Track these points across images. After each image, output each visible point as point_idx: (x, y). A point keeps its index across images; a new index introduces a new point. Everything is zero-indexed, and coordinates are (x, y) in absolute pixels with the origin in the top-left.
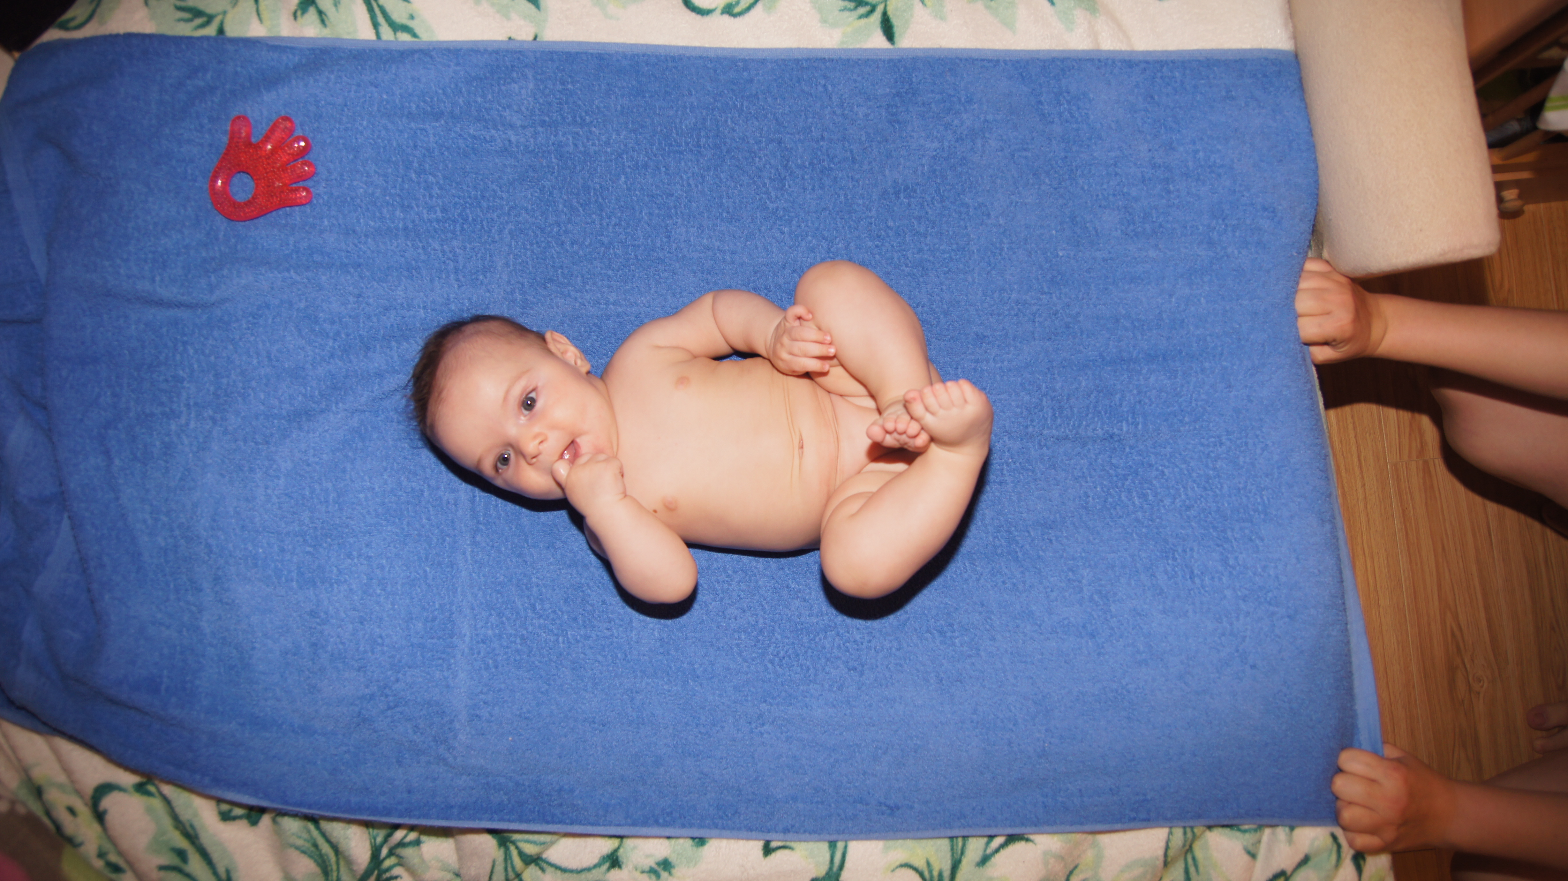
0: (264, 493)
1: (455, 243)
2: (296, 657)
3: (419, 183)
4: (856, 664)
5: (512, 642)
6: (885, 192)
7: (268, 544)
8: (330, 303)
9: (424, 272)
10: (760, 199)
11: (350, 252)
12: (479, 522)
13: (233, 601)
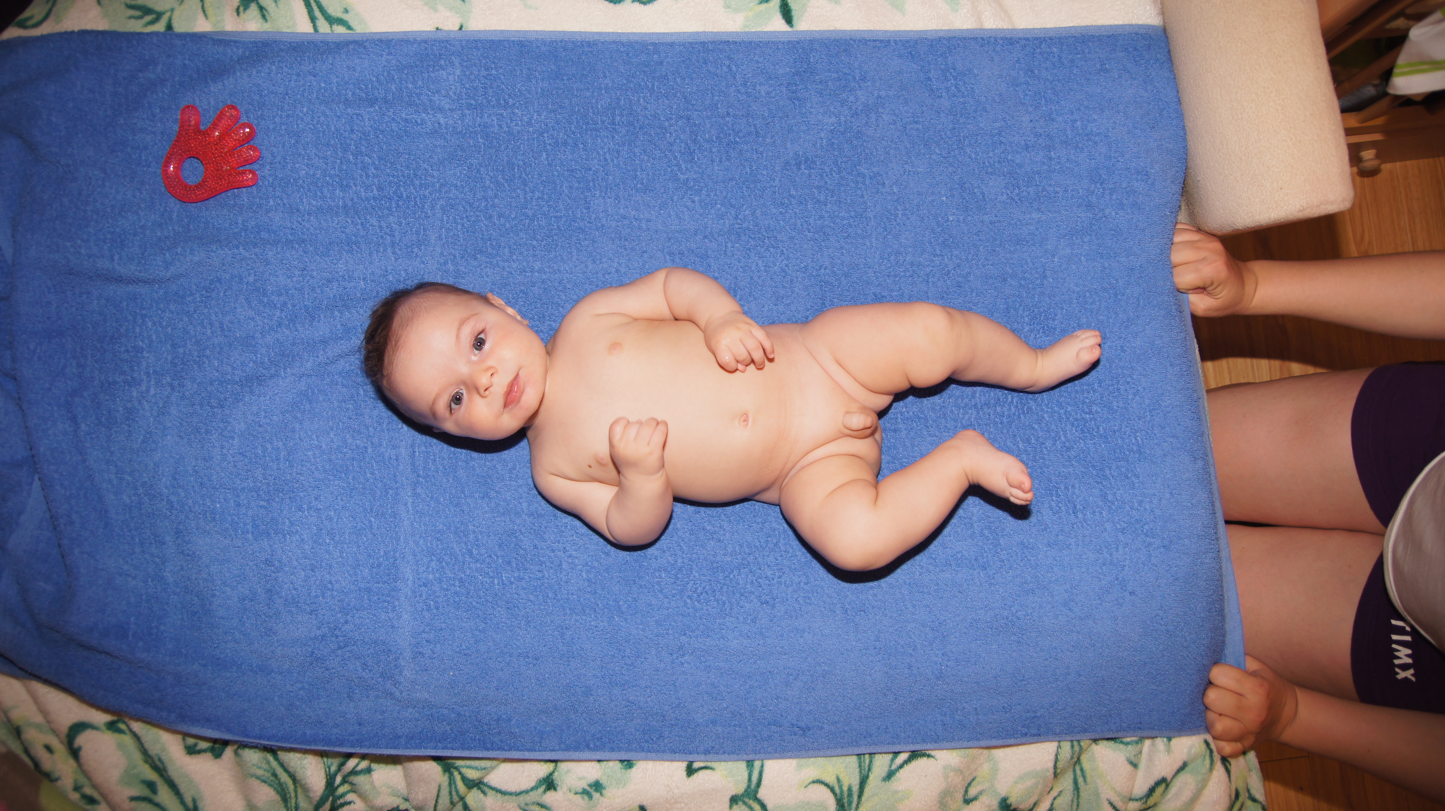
0: (220, 453)
1: (391, 219)
2: (253, 603)
3: (356, 164)
4: (768, 598)
5: (451, 585)
6: (787, 163)
7: (225, 500)
8: (277, 276)
9: (363, 247)
10: (671, 171)
11: (295, 230)
12: (418, 476)
13: (194, 553)
